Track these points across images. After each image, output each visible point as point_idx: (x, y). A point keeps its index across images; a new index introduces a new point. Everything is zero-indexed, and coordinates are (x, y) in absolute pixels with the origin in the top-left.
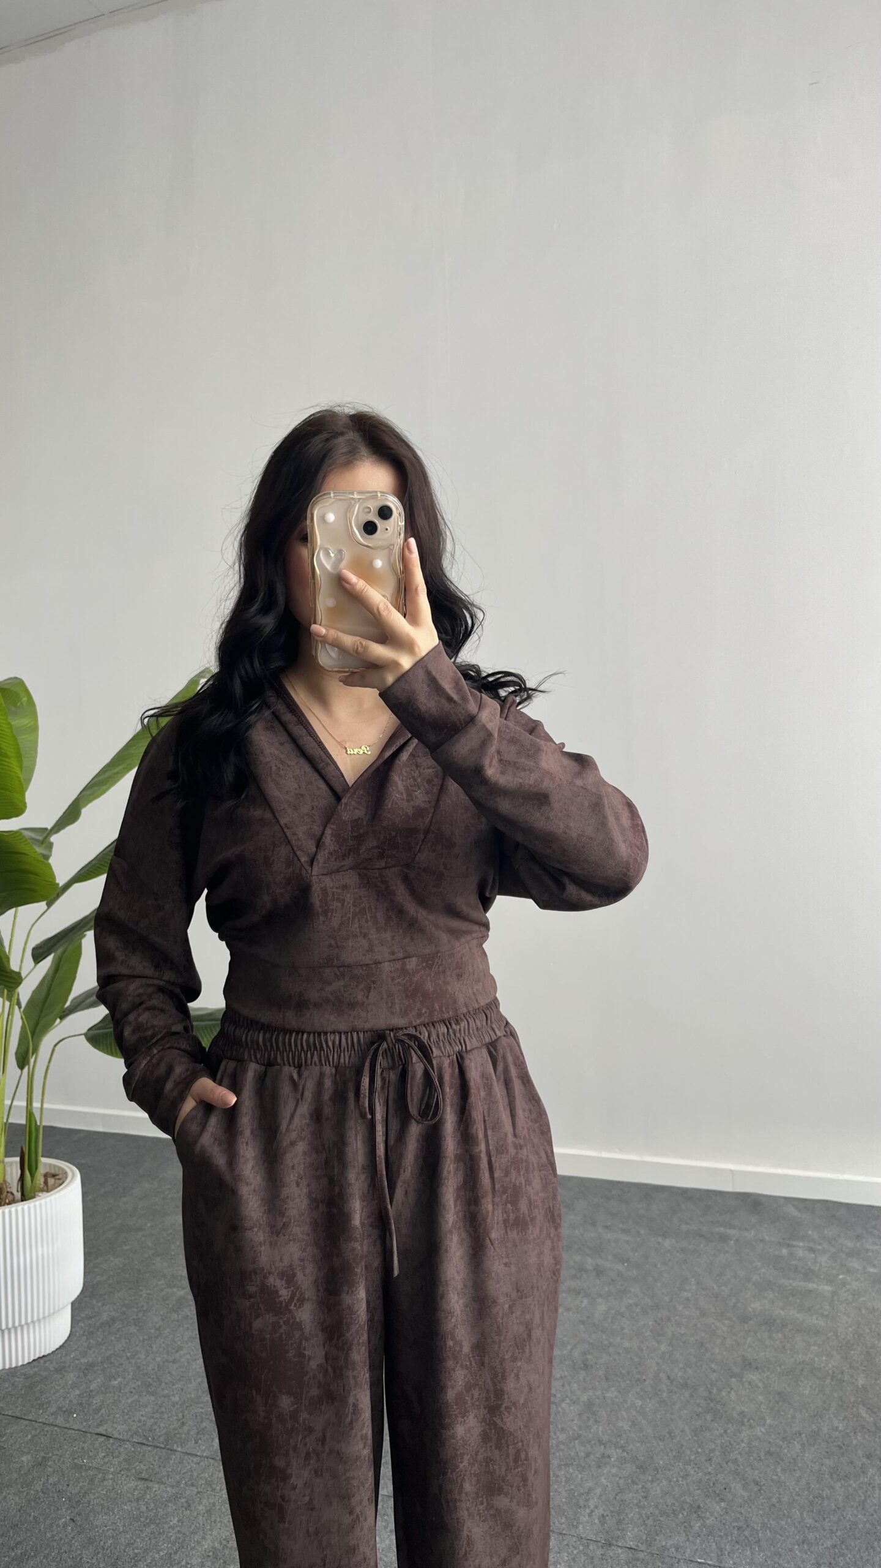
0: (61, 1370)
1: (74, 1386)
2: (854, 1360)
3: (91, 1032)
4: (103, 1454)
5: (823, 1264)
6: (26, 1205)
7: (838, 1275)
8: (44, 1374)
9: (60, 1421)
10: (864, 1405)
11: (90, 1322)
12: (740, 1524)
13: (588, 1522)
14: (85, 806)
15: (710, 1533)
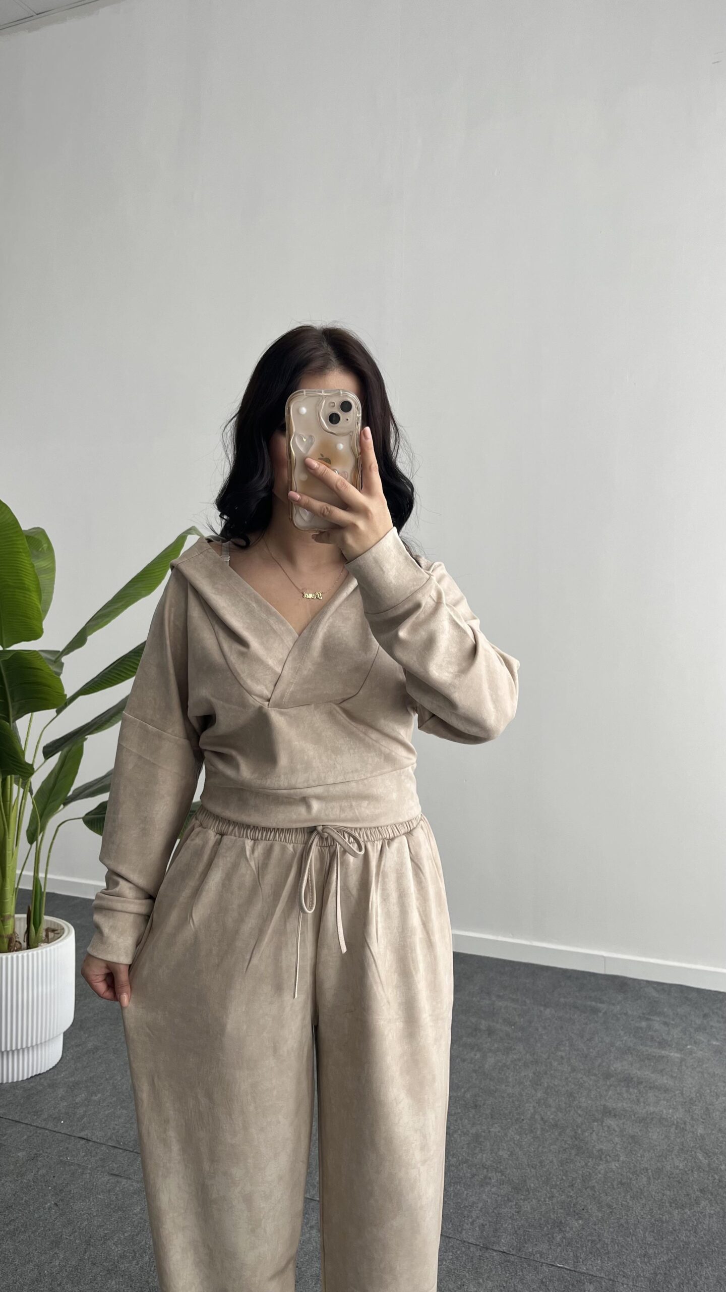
0: (53, 1086)
1: (63, 1098)
2: (695, 1114)
3: (87, 816)
4: (83, 1154)
5: (675, 1036)
6: (30, 952)
7: (687, 1045)
8: (40, 1088)
9: (50, 1126)
10: (701, 1149)
11: (78, 1049)
12: (594, 1238)
13: (470, 1229)
14: (90, 634)
15: (569, 1244)
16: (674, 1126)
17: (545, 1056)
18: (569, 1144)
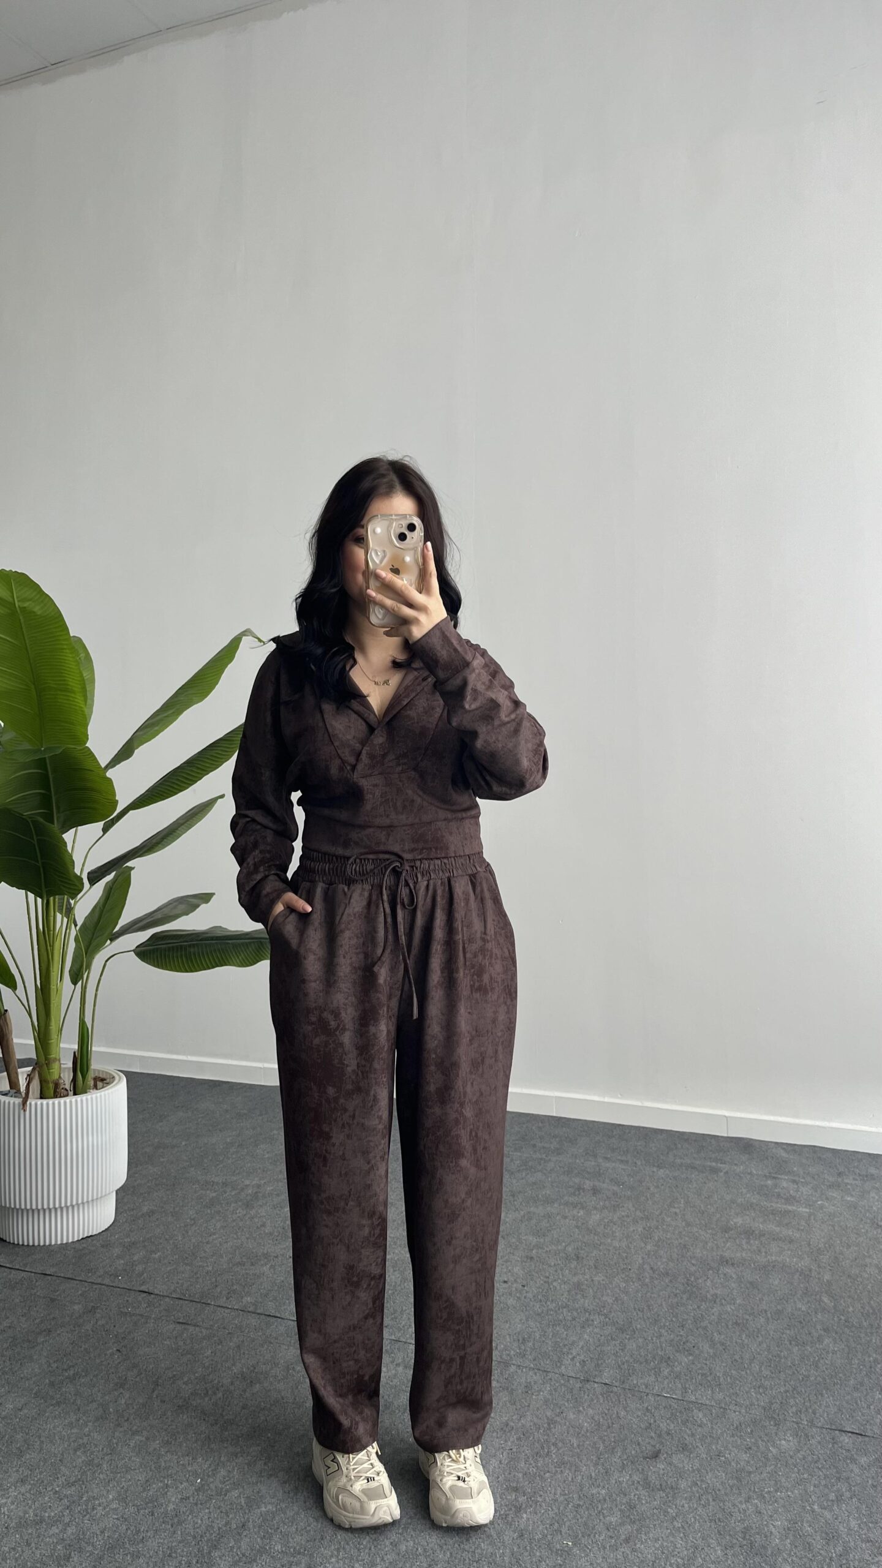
0: (107, 1245)
1: (118, 1257)
2: (823, 1262)
3: (138, 949)
4: (145, 1305)
5: (804, 1193)
6: (79, 1098)
7: (817, 1201)
8: (93, 1249)
9: (107, 1281)
11: (132, 1213)
14: (137, 748)
15: (677, 1377)
16: (798, 1274)
17: (657, 1213)
18: (680, 1290)
